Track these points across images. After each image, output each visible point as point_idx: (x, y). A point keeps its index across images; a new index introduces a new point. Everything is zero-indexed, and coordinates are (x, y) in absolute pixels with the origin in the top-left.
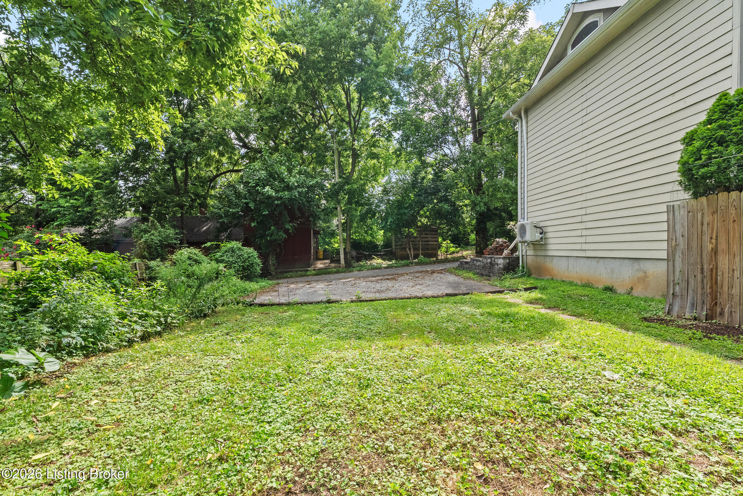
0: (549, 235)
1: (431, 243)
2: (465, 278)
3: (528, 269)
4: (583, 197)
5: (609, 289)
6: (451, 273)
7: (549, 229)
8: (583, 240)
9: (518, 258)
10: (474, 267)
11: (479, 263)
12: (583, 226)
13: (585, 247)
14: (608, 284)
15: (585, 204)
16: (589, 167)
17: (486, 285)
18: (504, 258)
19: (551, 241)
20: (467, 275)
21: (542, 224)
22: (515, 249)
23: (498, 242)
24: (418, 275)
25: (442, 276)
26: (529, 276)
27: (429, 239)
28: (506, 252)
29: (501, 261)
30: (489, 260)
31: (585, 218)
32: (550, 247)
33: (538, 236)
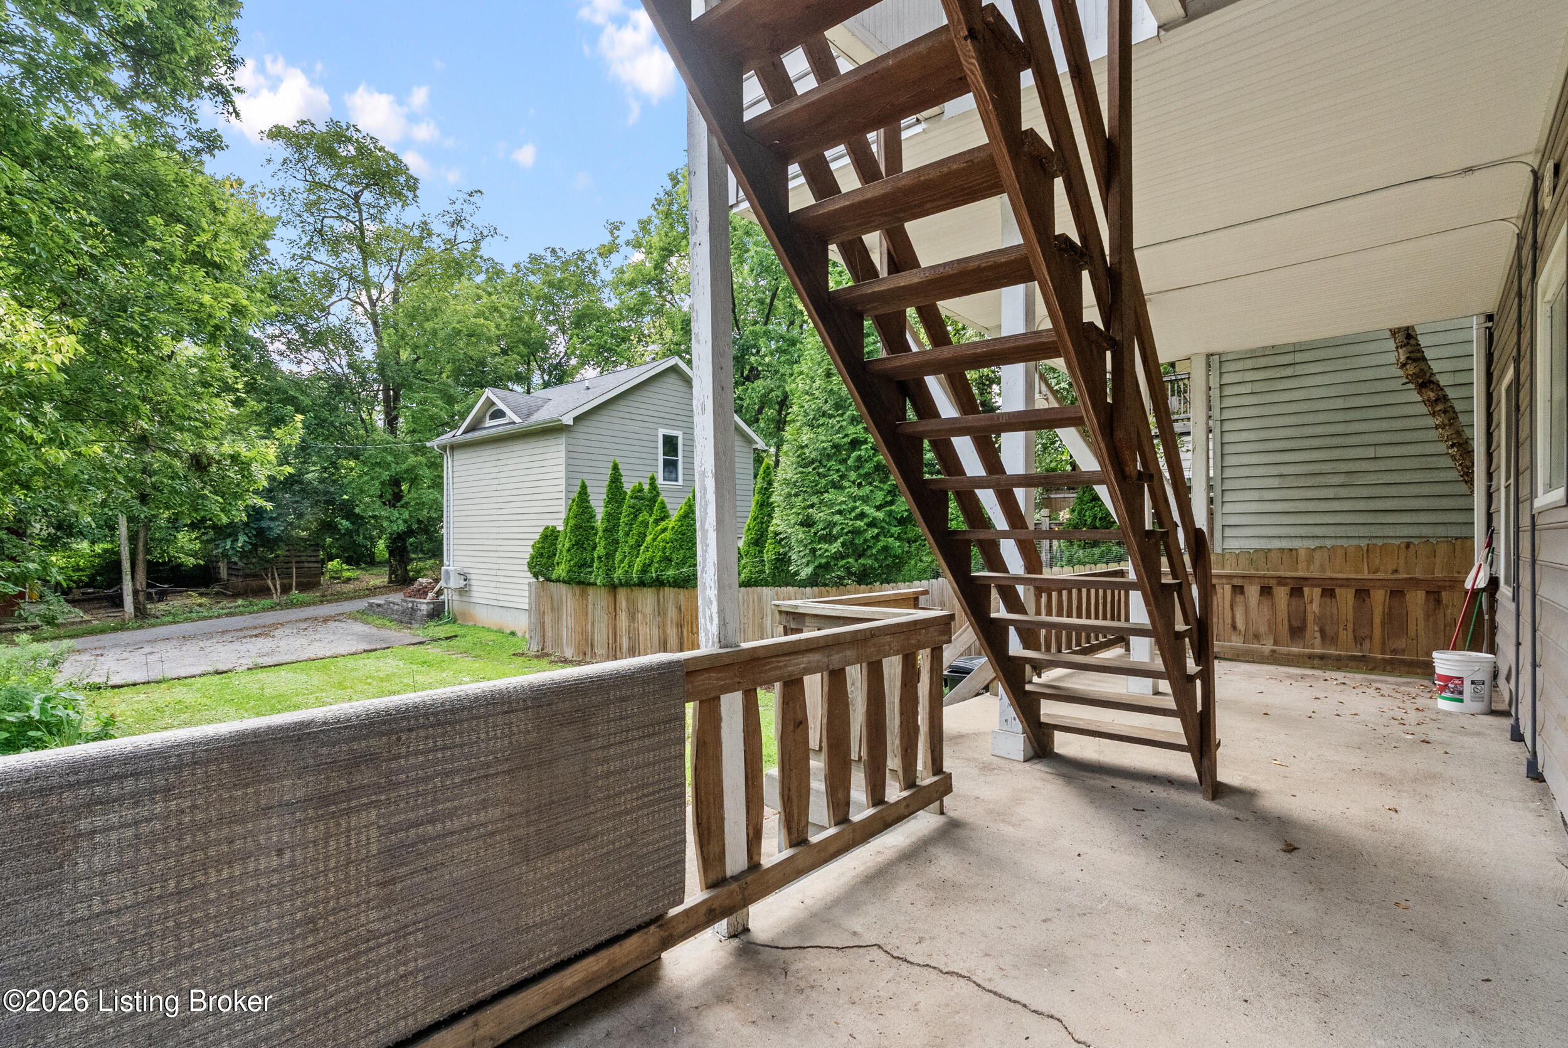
0: (473, 582)
1: (306, 565)
2: (378, 627)
3: (454, 614)
4: (497, 554)
5: (513, 634)
6: (356, 619)
7: (472, 577)
8: (496, 591)
9: (444, 602)
10: (389, 611)
11: (396, 607)
12: (497, 579)
13: (499, 597)
14: (512, 629)
15: (500, 560)
16: (501, 530)
17: (405, 635)
18: (428, 603)
19: (474, 588)
20: (380, 621)
21: (466, 570)
22: (440, 593)
23: (421, 584)
24: (304, 625)
25: (343, 625)
26: (454, 622)
27: (303, 559)
28: (430, 595)
29: (424, 607)
30: (410, 605)
31: (499, 573)
32: (474, 594)
33: (462, 583)
